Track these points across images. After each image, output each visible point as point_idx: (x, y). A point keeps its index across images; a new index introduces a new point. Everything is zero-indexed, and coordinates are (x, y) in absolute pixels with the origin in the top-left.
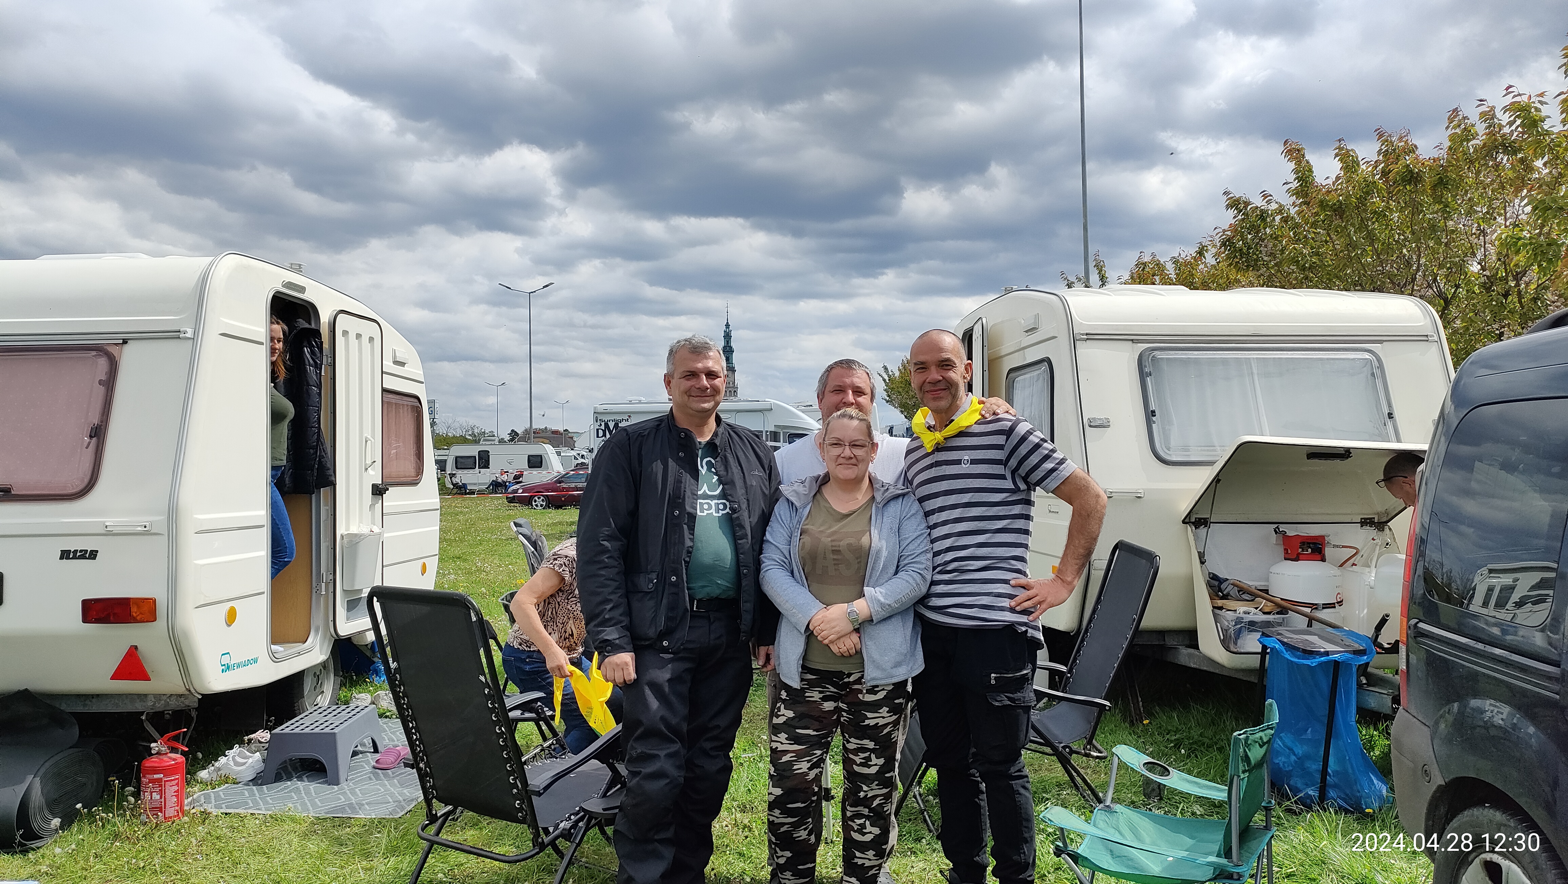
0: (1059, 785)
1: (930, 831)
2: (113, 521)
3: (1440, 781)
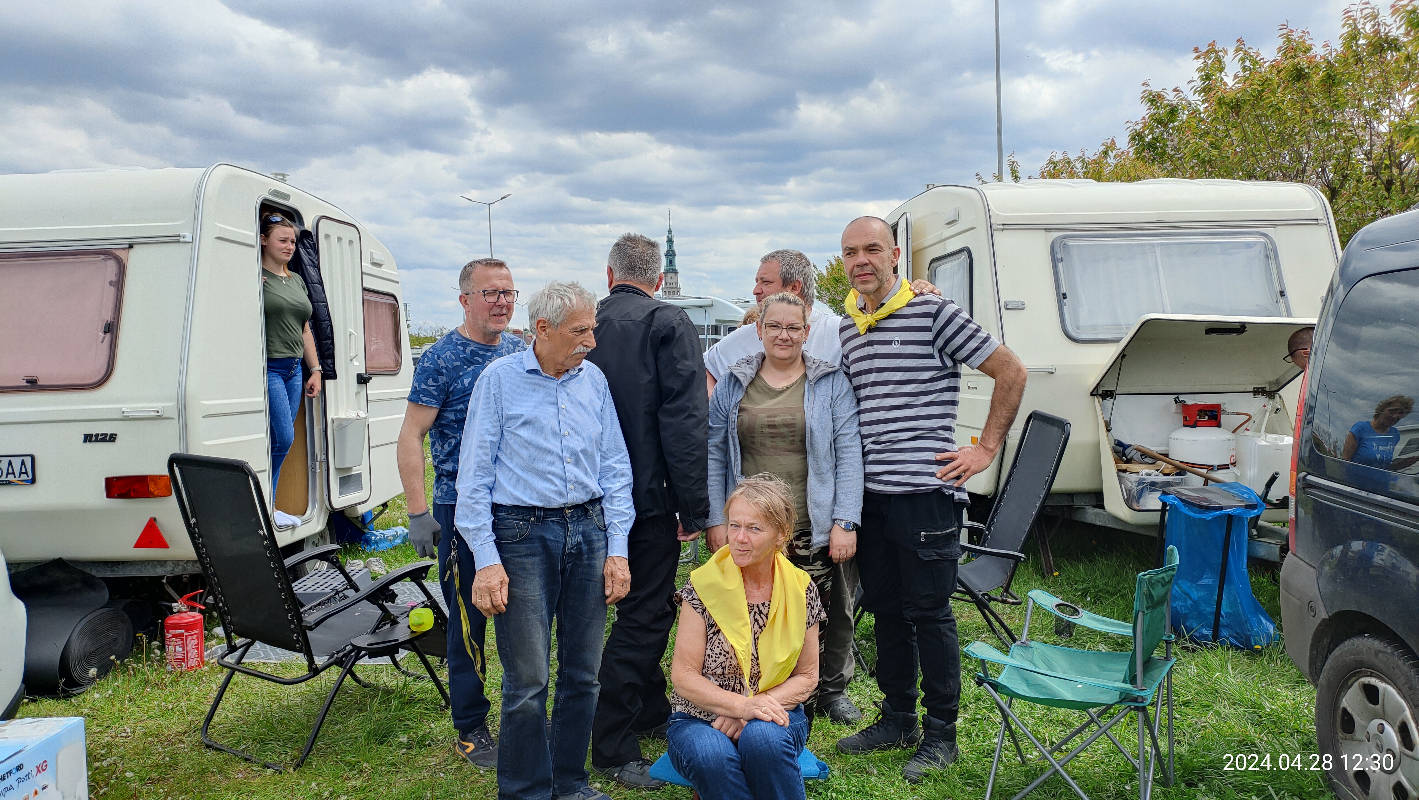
0: (978, 629)
1: (864, 670)
2: (129, 407)
3: (1324, 615)
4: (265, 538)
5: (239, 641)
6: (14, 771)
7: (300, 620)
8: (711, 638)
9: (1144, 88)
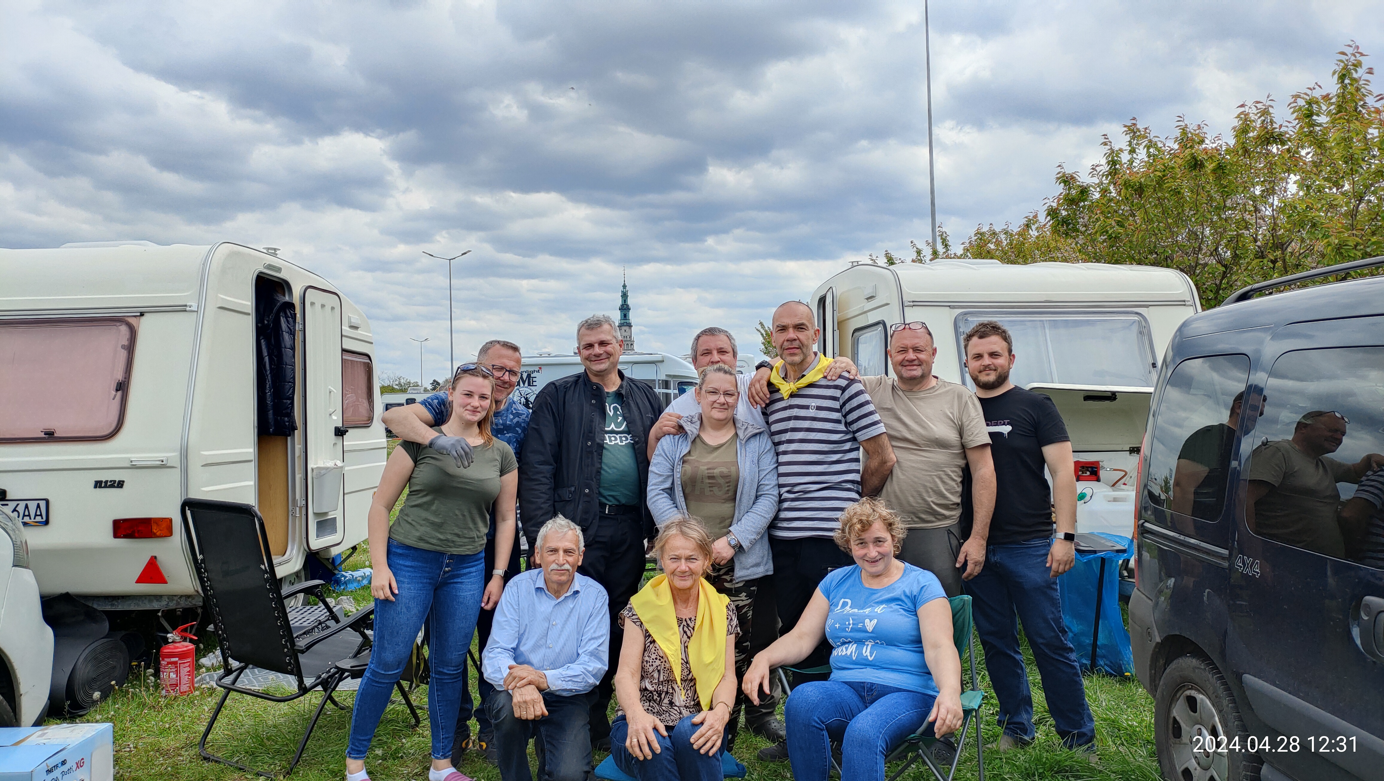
2: (138, 457)
3: (1158, 640)
4: (266, 572)
5: (234, 664)
6: (60, 765)
7: (293, 644)
8: (649, 646)
9: (1059, 169)
